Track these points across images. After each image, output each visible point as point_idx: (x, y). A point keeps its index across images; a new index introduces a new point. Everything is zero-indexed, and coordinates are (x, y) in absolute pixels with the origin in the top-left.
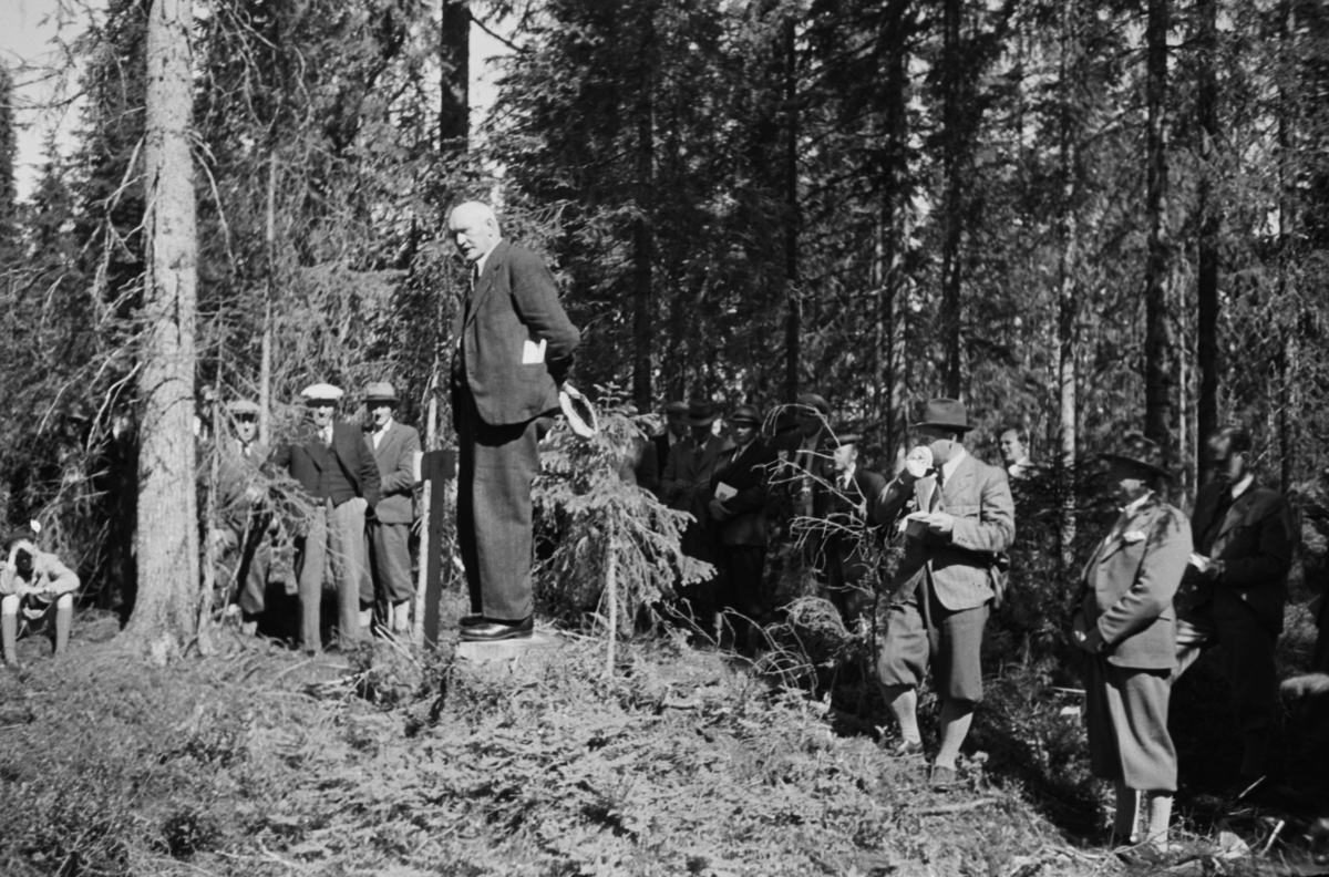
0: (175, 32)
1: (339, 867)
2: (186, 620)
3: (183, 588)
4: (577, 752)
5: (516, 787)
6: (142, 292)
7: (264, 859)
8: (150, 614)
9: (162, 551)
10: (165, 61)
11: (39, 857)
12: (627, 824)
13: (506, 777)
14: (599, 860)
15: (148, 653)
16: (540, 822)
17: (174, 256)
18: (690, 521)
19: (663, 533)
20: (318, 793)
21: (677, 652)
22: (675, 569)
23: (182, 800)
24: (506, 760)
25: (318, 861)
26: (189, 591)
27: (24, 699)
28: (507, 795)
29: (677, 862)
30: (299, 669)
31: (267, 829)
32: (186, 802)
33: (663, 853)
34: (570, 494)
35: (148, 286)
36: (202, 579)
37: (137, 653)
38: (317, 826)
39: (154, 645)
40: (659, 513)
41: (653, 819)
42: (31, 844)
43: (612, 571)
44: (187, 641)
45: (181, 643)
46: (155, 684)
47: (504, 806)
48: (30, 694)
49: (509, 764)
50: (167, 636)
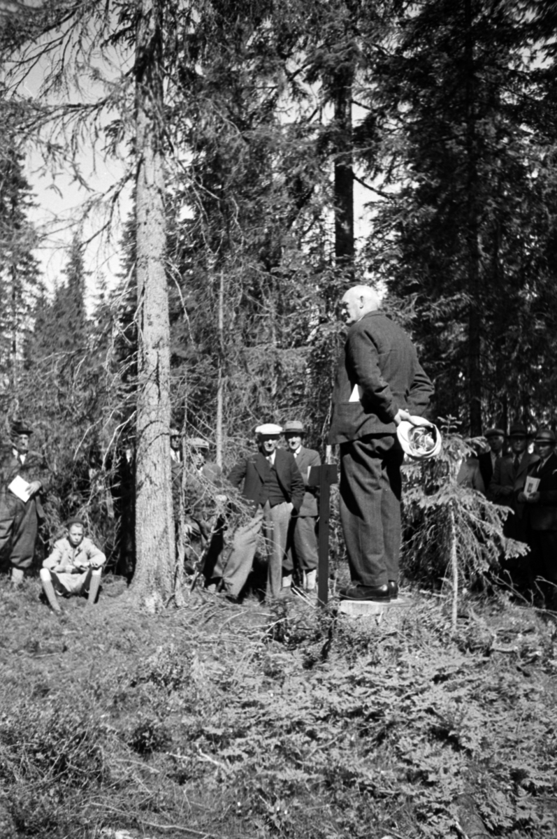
0: (153, 192)
1: (252, 768)
2: (167, 582)
3: (164, 561)
4: (425, 686)
5: (381, 711)
6: (136, 365)
7: (200, 759)
8: (143, 579)
9: (151, 537)
10: (148, 211)
11: (40, 756)
12: (463, 742)
13: (373, 702)
14: (441, 771)
15: (143, 605)
16: (398, 738)
17: (156, 339)
18: (510, 513)
19: (491, 522)
20: (240, 710)
21: (502, 608)
22: (500, 548)
23: (146, 714)
24: (373, 690)
25: (237, 763)
26: (169, 563)
27: (61, 635)
28: (374, 716)
29: (503, 773)
30: (241, 617)
31: (203, 737)
32: (147, 716)
33: (492, 766)
34: (422, 494)
35: (140, 360)
36: (177, 555)
37: (135, 605)
38: (240, 734)
39: (146, 600)
40: (487, 507)
41: (484, 739)
42: (35, 747)
43: (454, 549)
44: (168, 597)
45: (164, 599)
46: (144, 626)
47: (372, 724)
48: (66, 632)
49: (375, 693)
50: (155, 593)
